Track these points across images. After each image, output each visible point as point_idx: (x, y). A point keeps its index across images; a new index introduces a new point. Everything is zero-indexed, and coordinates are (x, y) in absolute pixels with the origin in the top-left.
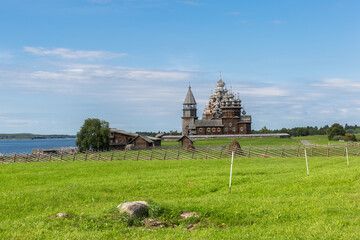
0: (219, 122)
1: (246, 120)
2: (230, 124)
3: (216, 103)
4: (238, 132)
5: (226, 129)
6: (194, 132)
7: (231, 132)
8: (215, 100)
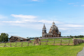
0: (52, 34)
1: (59, 33)
2: (55, 35)
3: (52, 29)
4: (57, 37)
5: (54, 36)
6: (45, 37)
7: (55, 37)
8: (52, 28)
